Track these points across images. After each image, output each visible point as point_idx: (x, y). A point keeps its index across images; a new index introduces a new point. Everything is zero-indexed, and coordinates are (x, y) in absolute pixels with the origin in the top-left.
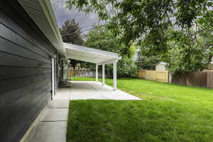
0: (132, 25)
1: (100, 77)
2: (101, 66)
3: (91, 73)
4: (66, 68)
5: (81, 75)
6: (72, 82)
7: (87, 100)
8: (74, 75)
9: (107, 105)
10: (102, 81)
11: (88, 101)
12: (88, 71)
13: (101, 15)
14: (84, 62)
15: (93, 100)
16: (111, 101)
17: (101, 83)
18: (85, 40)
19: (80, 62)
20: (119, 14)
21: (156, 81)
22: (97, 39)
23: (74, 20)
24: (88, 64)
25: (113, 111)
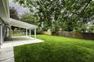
0: (42, 17)
1: (28, 34)
2: (29, 30)
3: (24, 33)
4: (8, 30)
5: (18, 34)
6: (13, 37)
7: (23, 45)
8: (14, 34)
9: (33, 45)
10: (29, 36)
11: (25, 45)
12: (22, 32)
13: (31, 10)
14: (19, 28)
15: (26, 44)
16: (35, 43)
17: (29, 37)
18: (20, 18)
19: (17, 27)
20: (38, 12)
21: (48, 35)
22: (27, 18)
23: (14, 7)
24: (22, 29)
25: (36, 47)
